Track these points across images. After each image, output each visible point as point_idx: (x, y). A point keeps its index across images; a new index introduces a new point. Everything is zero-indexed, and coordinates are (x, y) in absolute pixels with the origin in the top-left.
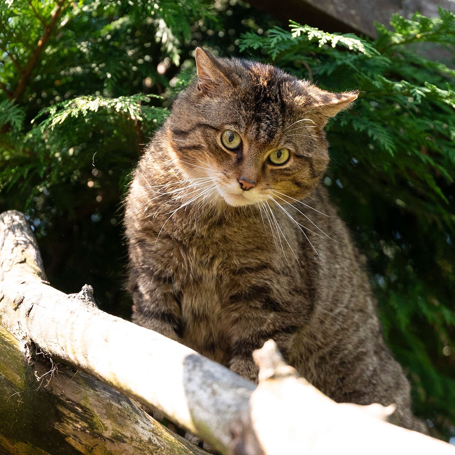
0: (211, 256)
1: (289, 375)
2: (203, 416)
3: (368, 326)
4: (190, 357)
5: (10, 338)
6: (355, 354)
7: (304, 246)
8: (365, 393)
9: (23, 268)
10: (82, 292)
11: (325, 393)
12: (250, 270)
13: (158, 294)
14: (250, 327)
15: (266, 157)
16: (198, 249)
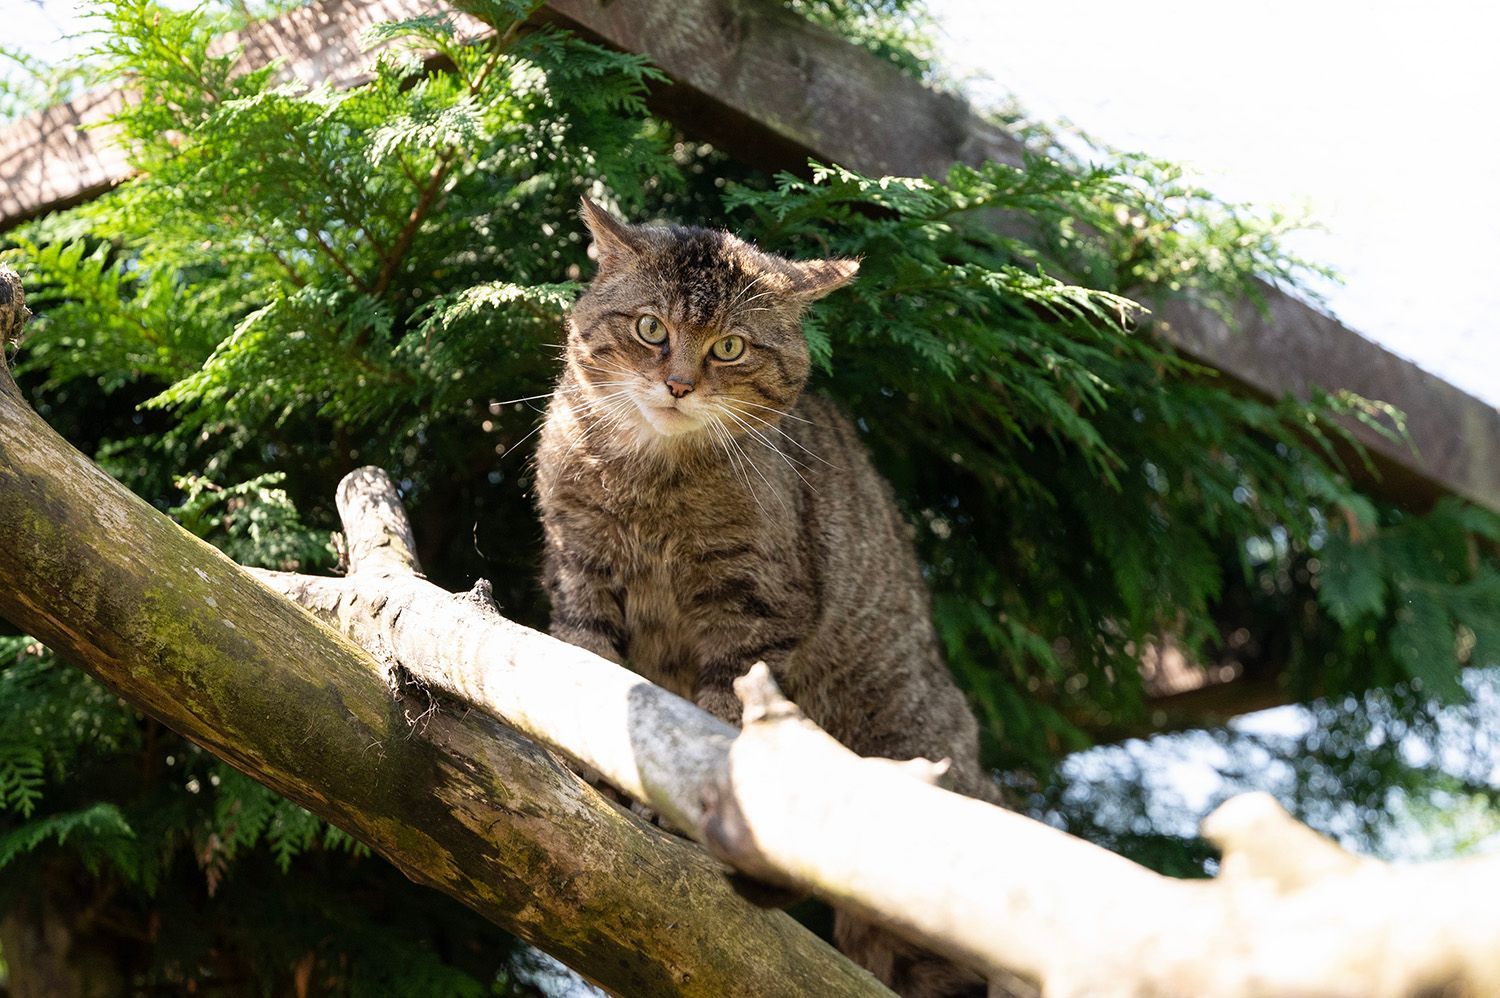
0: (661, 536)
1: (789, 715)
2: (658, 777)
3: (913, 634)
4: (638, 688)
5: (366, 660)
6: (890, 677)
7: (807, 518)
8: (905, 738)
9: (385, 553)
10: (475, 590)
11: (841, 740)
12: (722, 554)
13: (590, 590)
14: (726, 641)
15: (706, 348)
16: (642, 526)
